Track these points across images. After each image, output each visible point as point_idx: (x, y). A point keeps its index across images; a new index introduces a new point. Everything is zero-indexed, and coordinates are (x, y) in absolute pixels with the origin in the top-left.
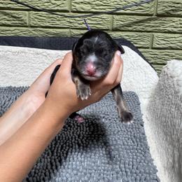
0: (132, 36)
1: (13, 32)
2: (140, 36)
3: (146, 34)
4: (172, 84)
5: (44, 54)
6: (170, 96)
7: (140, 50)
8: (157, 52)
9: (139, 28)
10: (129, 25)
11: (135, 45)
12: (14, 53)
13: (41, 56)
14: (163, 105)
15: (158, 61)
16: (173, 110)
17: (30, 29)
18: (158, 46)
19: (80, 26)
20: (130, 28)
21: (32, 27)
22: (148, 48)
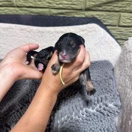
0: (102, 15)
2: (109, 15)
5: (28, 30)
6: (127, 68)
7: (108, 27)
8: (123, 29)
9: (108, 8)
10: (100, 6)
11: (104, 23)
12: (4, 29)
13: (25, 32)
15: (124, 37)
16: (127, 80)
17: (17, 9)
18: (124, 24)
19: (57, 6)
20: (100, 8)
21: (18, 7)
22: (115, 26)
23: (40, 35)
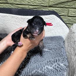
0: (58, 10)
1: (3, 6)
2: (62, 10)
3: (65, 9)
4: (73, 37)
6: (72, 43)
7: (61, 17)
9: (62, 6)
10: (57, 4)
11: (59, 14)
12: (2, 16)
14: (68, 46)
16: (72, 50)
17: (10, 5)
19: (33, 4)
20: (57, 6)
22: (66, 16)
23: (23, 21)
